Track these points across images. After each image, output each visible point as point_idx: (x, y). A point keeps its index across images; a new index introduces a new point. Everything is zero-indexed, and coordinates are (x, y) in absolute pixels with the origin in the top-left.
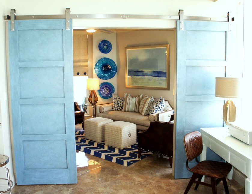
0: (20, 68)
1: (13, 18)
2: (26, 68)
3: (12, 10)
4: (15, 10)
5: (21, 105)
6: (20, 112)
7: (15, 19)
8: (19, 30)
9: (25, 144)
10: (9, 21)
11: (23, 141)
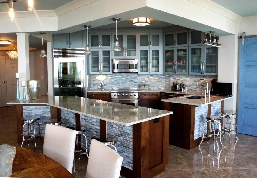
0: (246, 66)
1: (243, 37)
2: (250, 66)
3: (243, 33)
4: (245, 33)
5: (245, 87)
6: (244, 91)
7: (245, 38)
8: (247, 44)
9: (246, 109)
10: (241, 39)
11: (245, 108)
